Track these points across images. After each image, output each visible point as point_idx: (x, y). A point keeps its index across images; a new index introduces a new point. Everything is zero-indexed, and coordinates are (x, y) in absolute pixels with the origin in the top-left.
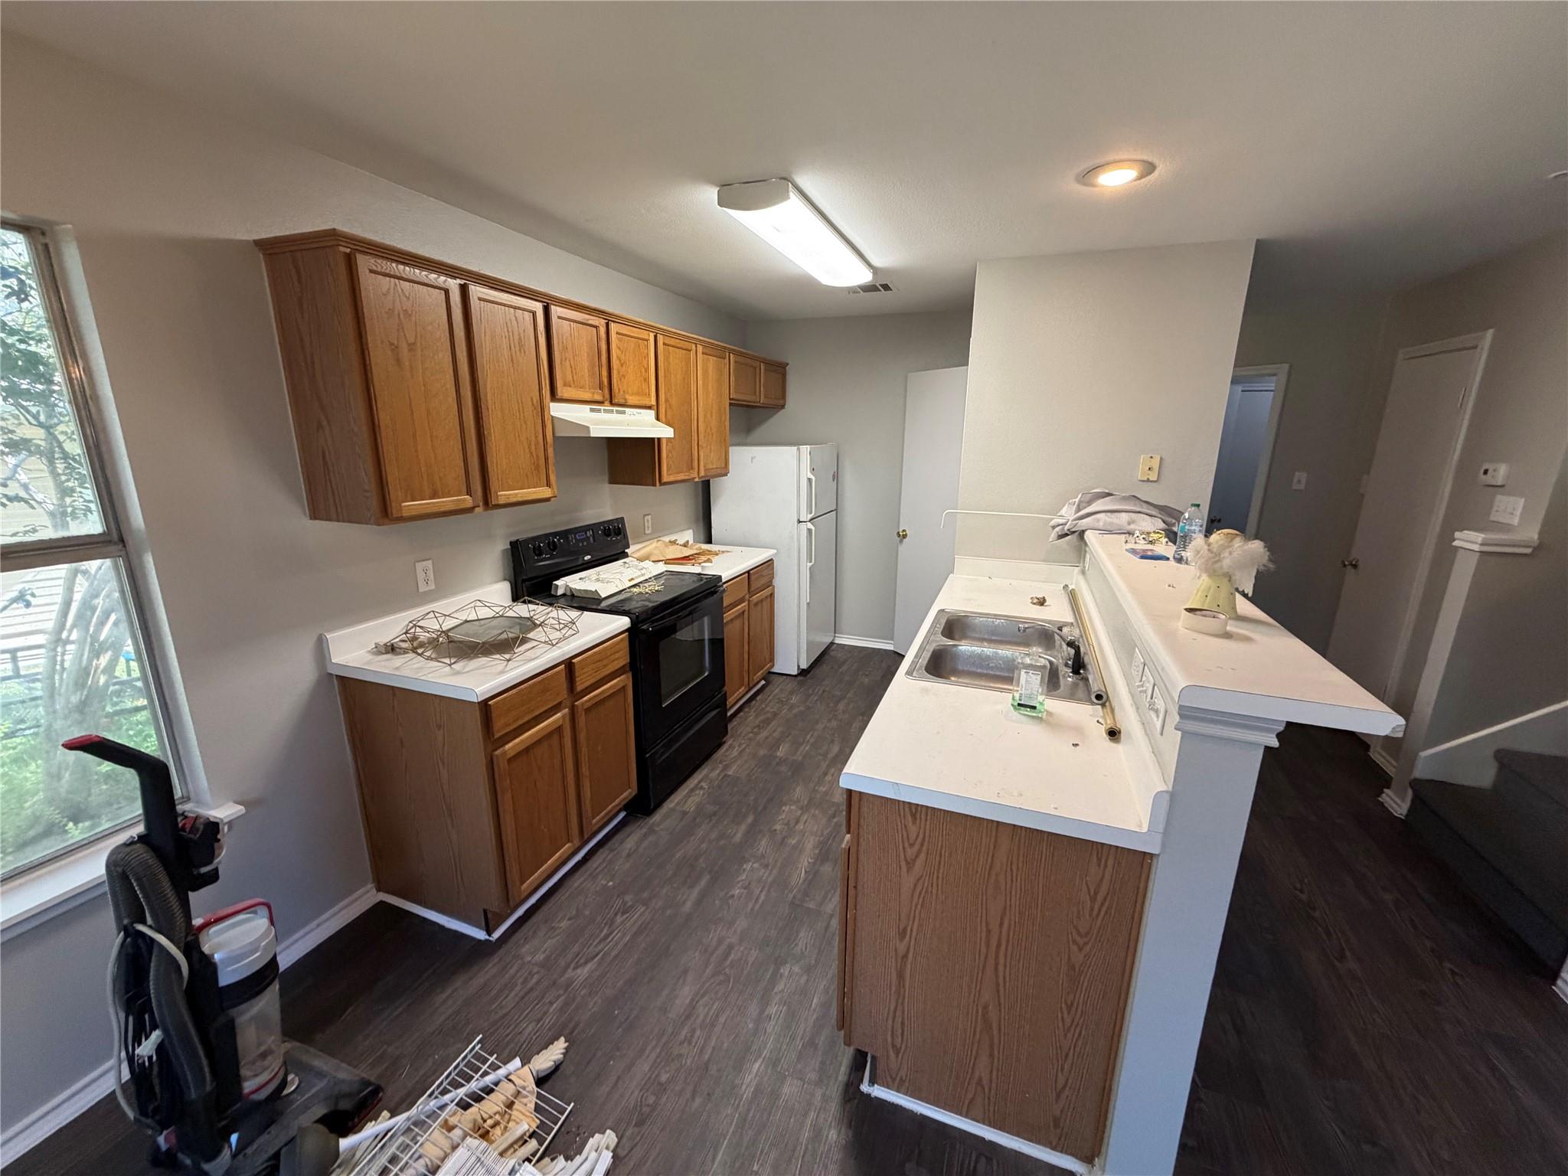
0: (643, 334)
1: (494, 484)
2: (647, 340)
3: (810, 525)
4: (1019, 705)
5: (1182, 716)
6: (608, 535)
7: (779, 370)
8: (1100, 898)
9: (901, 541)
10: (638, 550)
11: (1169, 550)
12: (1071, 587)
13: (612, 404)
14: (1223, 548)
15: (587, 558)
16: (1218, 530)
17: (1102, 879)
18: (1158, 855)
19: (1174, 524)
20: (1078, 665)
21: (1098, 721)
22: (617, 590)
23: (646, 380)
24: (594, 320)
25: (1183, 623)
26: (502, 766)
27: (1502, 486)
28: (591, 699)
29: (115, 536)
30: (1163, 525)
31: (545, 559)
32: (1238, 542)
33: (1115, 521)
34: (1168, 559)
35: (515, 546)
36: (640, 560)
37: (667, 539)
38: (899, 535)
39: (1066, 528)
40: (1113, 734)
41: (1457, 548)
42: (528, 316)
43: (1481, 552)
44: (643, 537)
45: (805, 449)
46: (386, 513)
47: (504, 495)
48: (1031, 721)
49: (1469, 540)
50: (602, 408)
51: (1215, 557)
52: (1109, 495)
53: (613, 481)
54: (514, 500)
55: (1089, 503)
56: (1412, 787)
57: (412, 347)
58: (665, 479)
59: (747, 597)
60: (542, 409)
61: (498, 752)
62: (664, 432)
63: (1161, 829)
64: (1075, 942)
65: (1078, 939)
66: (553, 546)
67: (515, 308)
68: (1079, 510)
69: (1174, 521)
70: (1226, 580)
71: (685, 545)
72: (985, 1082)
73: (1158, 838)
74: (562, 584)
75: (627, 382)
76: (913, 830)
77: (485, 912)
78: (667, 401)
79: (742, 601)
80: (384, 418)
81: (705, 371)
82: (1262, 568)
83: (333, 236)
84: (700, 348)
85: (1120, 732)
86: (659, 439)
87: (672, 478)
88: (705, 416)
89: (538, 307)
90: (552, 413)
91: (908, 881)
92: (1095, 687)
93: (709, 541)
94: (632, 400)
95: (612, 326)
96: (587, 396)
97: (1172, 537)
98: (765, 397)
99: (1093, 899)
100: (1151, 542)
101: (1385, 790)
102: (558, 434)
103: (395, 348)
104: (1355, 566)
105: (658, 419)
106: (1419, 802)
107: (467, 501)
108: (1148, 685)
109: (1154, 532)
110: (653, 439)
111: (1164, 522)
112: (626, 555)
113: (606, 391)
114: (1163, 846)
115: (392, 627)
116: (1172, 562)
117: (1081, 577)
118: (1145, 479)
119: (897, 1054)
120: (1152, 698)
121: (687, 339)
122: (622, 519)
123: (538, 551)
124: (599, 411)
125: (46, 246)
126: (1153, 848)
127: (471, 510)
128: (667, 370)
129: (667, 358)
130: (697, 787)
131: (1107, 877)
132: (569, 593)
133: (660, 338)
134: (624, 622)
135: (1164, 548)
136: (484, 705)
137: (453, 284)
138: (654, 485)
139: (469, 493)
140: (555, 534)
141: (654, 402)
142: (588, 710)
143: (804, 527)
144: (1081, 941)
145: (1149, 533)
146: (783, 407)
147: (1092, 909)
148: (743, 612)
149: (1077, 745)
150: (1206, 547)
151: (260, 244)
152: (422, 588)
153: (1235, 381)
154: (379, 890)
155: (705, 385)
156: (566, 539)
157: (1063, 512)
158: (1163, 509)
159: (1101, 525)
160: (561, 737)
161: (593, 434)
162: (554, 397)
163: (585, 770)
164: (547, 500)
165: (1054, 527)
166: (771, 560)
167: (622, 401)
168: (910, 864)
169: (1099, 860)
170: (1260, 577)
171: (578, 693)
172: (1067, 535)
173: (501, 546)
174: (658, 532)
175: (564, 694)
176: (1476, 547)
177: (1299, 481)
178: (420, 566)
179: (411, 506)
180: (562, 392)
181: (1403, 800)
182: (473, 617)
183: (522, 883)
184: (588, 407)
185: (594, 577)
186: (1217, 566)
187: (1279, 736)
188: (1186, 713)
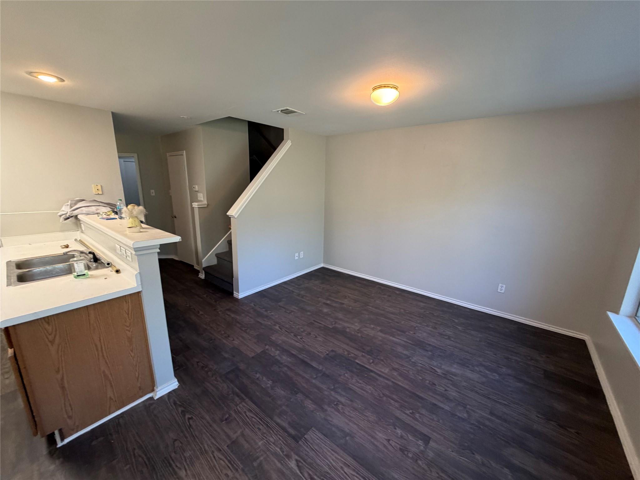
4: (78, 276)
5: (135, 251)
8: (130, 313)
11: (117, 216)
12: (78, 240)
14: (132, 209)
16: (129, 204)
17: (129, 307)
18: (142, 291)
19: (114, 209)
20: (96, 259)
21: (111, 271)
25: (128, 231)
27: (198, 191)
30: (110, 209)
32: (136, 207)
33: (91, 210)
34: (116, 219)
39: (68, 215)
40: (118, 271)
41: (194, 207)
43: (199, 208)
48: (85, 279)
49: (195, 205)
51: (131, 212)
52: (84, 200)
55: (76, 204)
56: (204, 270)
63: (140, 284)
64: (127, 330)
65: (127, 328)
68: (71, 207)
69: (114, 208)
70: (136, 218)
72: (112, 397)
73: (140, 286)
76: (49, 327)
82: (145, 213)
85: (119, 270)
92: (105, 262)
97: (116, 213)
99: (128, 314)
100: (108, 215)
101: (199, 274)
104: (175, 217)
106: (206, 274)
108: (123, 252)
109: (108, 212)
111: (110, 208)
114: (142, 288)
116: (119, 219)
117: (82, 234)
118: (97, 193)
120: (126, 253)
126: (140, 290)
131: (130, 305)
135: (113, 216)
145: (106, 213)
147: (129, 317)
149: (106, 278)
150: (127, 210)
153: (119, 157)
157: (63, 208)
158: (109, 204)
159: (84, 212)
165: (60, 216)
168: (52, 342)
169: (126, 302)
170: (146, 216)
172: (69, 218)
176: (197, 206)
177: (153, 193)
181: (203, 274)
186: (132, 215)
187: (159, 249)
188: (136, 250)
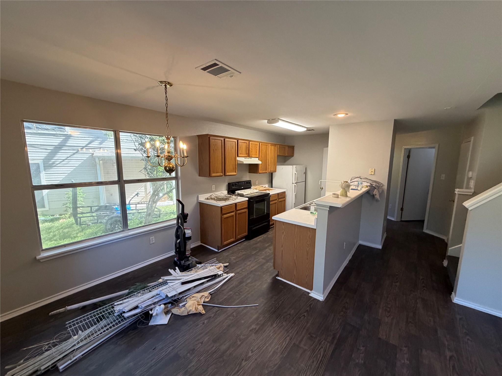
0: (256, 143)
1: (226, 172)
2: (257, 144)
3: (295, 184)
4: (311, 213)
6: (247, 183)
7: (292, 148)
8: (310, 238)
9: (322, 190)
10: (254, 187)
13: (249, 157)
15: (242, 187)
17: (310, 235)
22: (247, 194)
23: (257, 152)
24: (246, 142)
26: (223, 219)
27: (471, 178)
28: (239, 212)
29: (176, 177)
31: (234, 187)
34: (357, 190)
35: (229, 183)
36: (253, 189)
37: (261, 186)
38: (321, 188)
42: (234, 143)
44: (255, 185)
45: (294, 166)
46: (210, 176)
47: (228, 174)
49: (456, 191)
50: (247, 158)
53: (249, 172)
54: (230, 175)
57: (216, 150)
58: (260, 172)
59: (277, 199)
60: (236, 158)
61: (223, 216)
62: (260, 162)
63: (316, 224)
66: (236, 184)
67: (232, 141)
71: (265, 187)
72: (295, 275)
73: (316, 226)
74: (237, 192)
75: (252, 153)
76: (283, 227)
77: (218, 246)
78: (261, 156)
79: (276, 200)
80: (211, 161)
81: (271, 150)
83: (208, 135)
84: (270, 145)
86: (259, 164)
87: (261, 172)
88: (271, 159)
89: (236, 141)
90: (237, 159)
91: (283, 236)
93: (272, 187)
94: (253, 156)
95: (250, 142)
96: (244, 156)
98: (288, 154)
101: (444, 260)
102: (238, 163)
103: (214, 150)
105: (259, 160)
107: (222, 174)
109: (365, 186)
110: (257, 164)
112: (251, 188)
113: (248, 155)
115: (208, 195)
118: (371, 174)
119: (282, 270)
121: (267, 143)
122: (251, 180)
123: (233, 185)
124: (246, 158)
125: (175, 139)
126: (315, 228)
127: (222, 176)
128: (262, 150)
129: (262, 147)
130: (261, 237)
132: (238, 194)
133: (260, 144)
134: (247, 199)
136: (221, 207)
137: (223, 139)
138: (257, 173)
139: (222, 173)
140: (236, 182)
141: (258, 156)
142: (238, 214)
143: (294, 185)
144: (308, 246)
146: (293, 156)
147: (309, 240)
148: (276, 203)
151: (197, 136)
152: (213, 190)
154: (201, 243)
155: (271, 152)
156: (239, 184)
158: (375, 181)
160: (233, 217)
161: (244, 163)
162: (238, 156)
163: (237, 226)
164: (235, 175)
166: (285, 192)
167: (251, 156)
168: (283, 233)
171: (237, 210)
173: (227, 184)
174: (259, 184)
175: (234, 210)
176: (457, 193)
177: (443, 177)
178: (213, 186)
179: (214, 175)
180: (239, 155)
181: (446, 262)
182: (220, 195)
183: (224, 242)
184: (244, 158)
185: (243, 191)
